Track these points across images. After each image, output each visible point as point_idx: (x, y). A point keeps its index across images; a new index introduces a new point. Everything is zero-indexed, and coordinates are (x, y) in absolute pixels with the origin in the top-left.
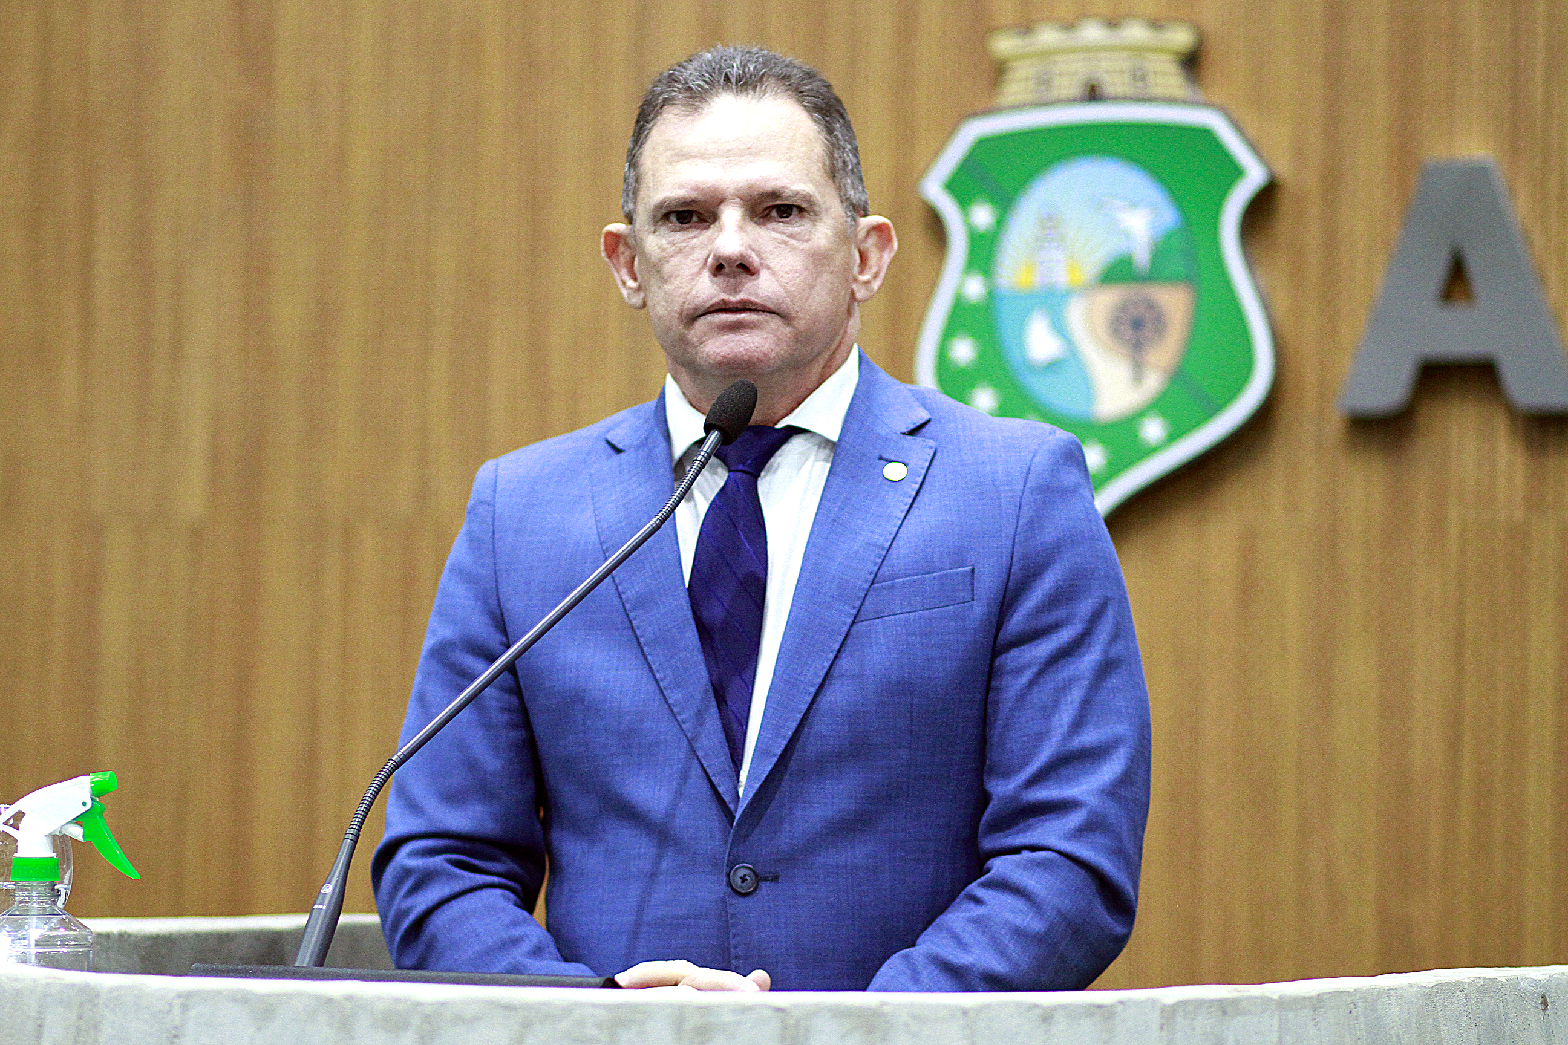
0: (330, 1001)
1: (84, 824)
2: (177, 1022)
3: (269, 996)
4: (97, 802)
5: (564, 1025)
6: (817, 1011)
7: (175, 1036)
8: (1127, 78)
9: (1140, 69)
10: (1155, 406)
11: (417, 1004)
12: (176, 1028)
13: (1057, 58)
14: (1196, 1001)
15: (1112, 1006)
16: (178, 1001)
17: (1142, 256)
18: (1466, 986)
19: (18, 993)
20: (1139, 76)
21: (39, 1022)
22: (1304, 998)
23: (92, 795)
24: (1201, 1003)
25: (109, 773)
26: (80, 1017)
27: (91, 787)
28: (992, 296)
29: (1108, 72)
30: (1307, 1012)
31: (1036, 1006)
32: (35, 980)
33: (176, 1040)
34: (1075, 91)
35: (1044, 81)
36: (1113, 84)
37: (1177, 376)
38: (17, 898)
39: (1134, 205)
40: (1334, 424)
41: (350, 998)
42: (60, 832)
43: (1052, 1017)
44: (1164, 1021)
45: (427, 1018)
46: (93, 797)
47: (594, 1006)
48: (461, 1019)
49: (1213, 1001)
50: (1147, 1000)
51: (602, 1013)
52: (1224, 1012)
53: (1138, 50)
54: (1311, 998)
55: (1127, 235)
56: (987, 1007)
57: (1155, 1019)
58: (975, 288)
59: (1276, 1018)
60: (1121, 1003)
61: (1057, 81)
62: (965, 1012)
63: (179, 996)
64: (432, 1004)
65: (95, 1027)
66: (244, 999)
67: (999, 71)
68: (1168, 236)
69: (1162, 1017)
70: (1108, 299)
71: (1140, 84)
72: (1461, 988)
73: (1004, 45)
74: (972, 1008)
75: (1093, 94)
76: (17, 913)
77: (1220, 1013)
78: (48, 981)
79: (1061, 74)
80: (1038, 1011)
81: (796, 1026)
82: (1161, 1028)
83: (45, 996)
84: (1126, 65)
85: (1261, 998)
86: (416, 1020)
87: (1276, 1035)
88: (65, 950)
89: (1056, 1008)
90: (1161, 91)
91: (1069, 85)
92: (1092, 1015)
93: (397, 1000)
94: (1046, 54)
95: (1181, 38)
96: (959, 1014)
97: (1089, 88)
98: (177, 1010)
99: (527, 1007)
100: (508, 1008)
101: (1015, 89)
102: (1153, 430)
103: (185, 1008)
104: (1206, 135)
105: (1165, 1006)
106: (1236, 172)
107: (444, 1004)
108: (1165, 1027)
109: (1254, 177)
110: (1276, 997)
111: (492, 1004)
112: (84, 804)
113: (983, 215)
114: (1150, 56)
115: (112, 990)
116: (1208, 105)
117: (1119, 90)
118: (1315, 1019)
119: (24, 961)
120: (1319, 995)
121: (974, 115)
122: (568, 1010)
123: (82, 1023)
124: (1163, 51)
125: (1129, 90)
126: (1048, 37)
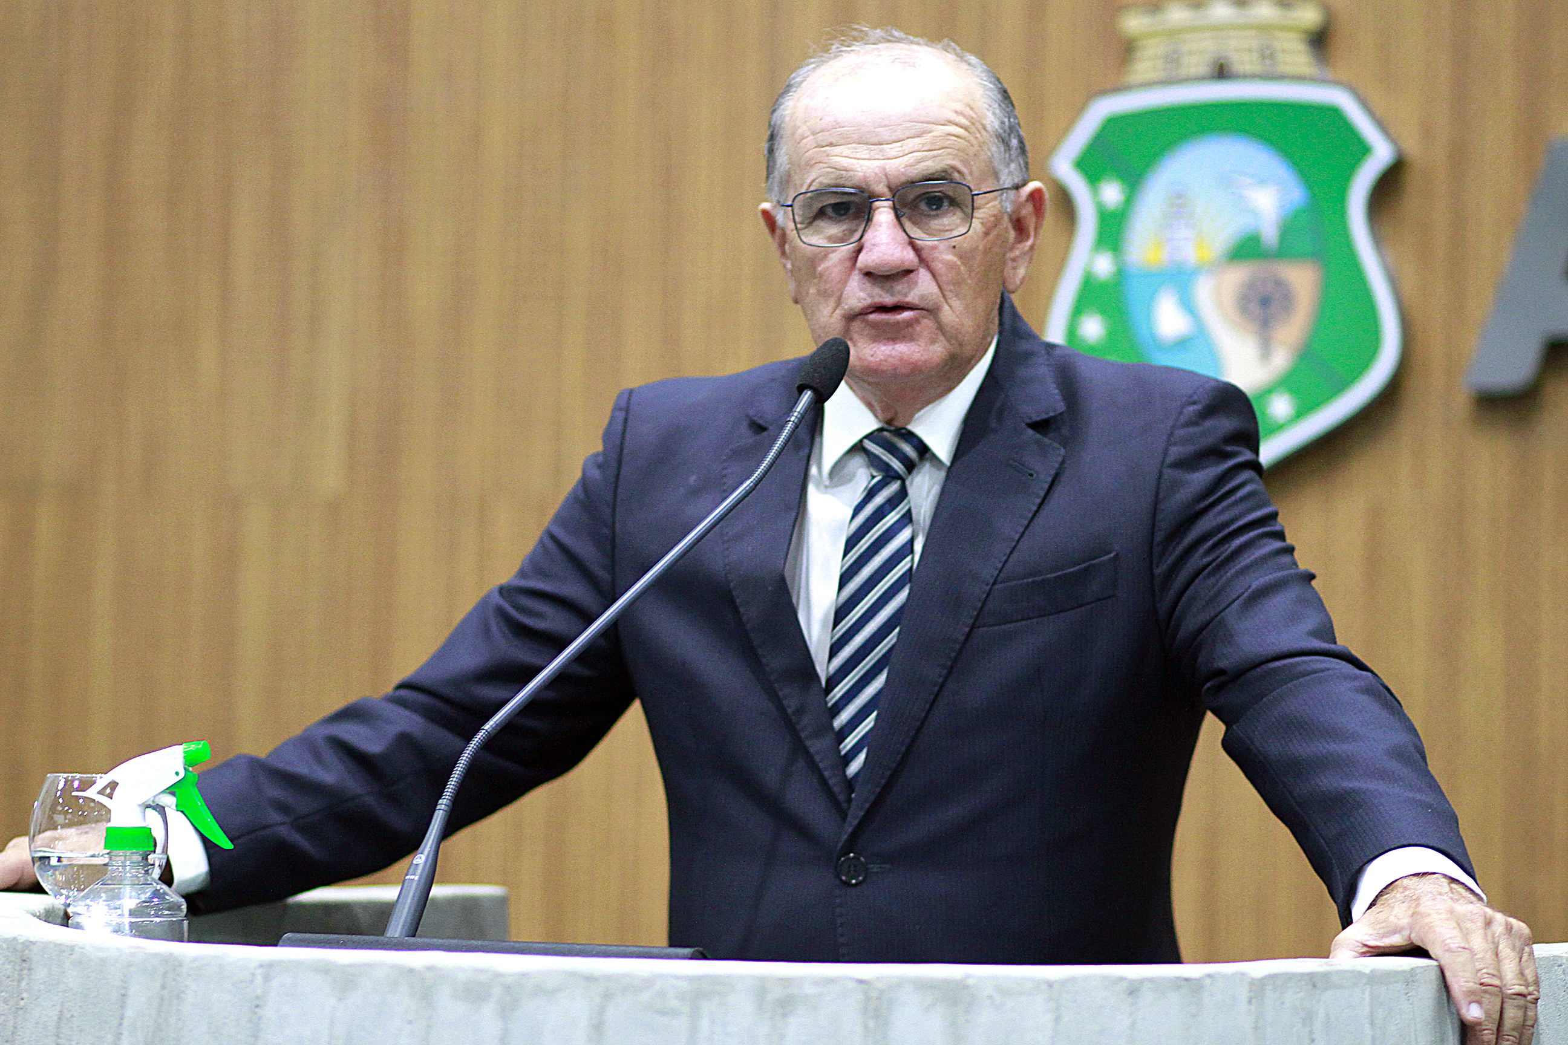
0: (411, 971)
1: (177, 794)
2: (259, 992)
3: (350, 966)
4: (190, 772)
5: (645, 997)
6: (900, 983)
7: (257, 1006)
8: (1255, 56)
9: (1268, 48)
10: (1285, 383)
11: (498, 975)
12: (257, 998)
13: (1186, 37)
14: (1287, 974)
15: (1198, 980)
16: (259, 971)
17: (1270, 233)
18: (1564, 961)
19: (103, 962)
20: (1267, 54)
21: (123, 992)
22: (1396, 972)
23: (185, 764)
24: (1290, 977)
25: (202, 742)
26: (163, 987)
27: (184, 757)
28: (1121, 275)
29: (1236, 50)
30: (1400, 986)
31: (1122, 979)
32: (119, 950)
33: (258, 1010)
34: (1203, 69)
35: (1173, 59)
36: (1243, 62)
37: (1305, 354)
38: (110, 868)
39: (1262, 182)
40: (1461, 402)
41: (430, 968)
42: (153, 801)
43: (1138, 990)
44: (1252, 994)
45: (508, 989)
46: (186, 766)
47: (676, 977)
48: (542, 990)
49: (1303, 975)
50: (1236, 974)
51: (684, 985)
52: (1314, 986)
53: (1264, 28)
54: (1404, 971)
55: (1254, 213)
56: (1072, 980)
57: (1244, 993)
58: (1104, 266)
59: (1367, 993)
60: (1209, 976)
61: (1186, 60)
62: (1050, 985)
63: (261, 966)
64: (514, 975)
65: (178, 997)
66: (324, 969)
67: (1127, 49)
68: (1296, 214)
69: (1250, 991)
70: (1236, 277)
71: (1268, 62)
72: (1559, 963)
73: (1134, 23)
74: (1056, 981)
75: (1221, 72)
76: (110, 882)
77: (1310, 987)
78: (133, 950)
79: (1190, 53)
80: (1125, 984)
81: (879, 998)
82: (1250, 1002)
83: (129, 965)
84: (1254, 44)
85: (1352, 972)
86: (497, 991)
87: (1367, 1009)
88: (158, 920)
89: (1142, 981)
90: (1289, 69)
91: (1197, 64)
92: (1180, 987)
93: (480, 971)
94: (1173, 33)
95: (1309, 16)
96: (1044, 987)
97: (1217, 68)
98: (259, 980)
99: (608, 978)
100: (589, 979)
101: (1144, 67)
102: (1280, 406)
103: (267, 979)
104: (1333, 115)
105: (1253, 979)
106: (1364, 150)
107: (524, 975)
108: (1254, 1001)
109: (1381, 154)
110: (1367, 971)
111: (573, 974)
112: (177, 774)
113: (1112, 193)
114: (1278, 34)
115: (195, 959)
116: (1337, 83)
117: (1248, 68)
118: (1407, 993)
119: (117, 930)
120: (1412, 969)
121: (1104, 92)
122: (648, 982)
123: (165, 992)
124: (1291, 29)
125: (1257, 68)
126: (1177, 15)
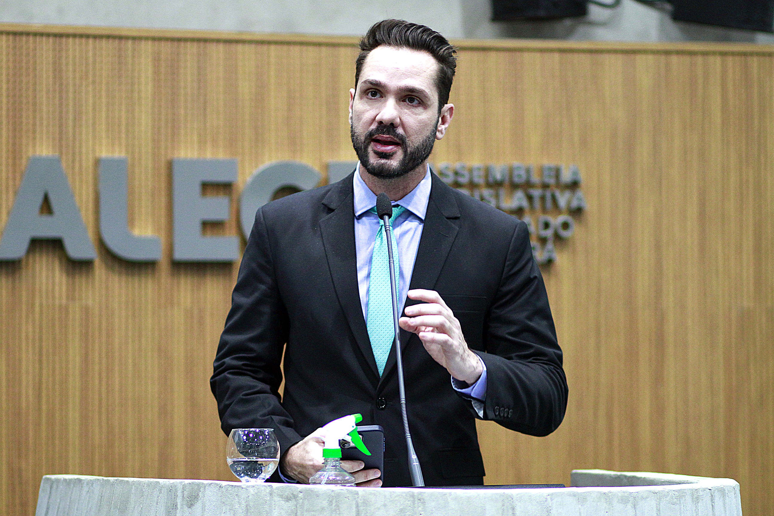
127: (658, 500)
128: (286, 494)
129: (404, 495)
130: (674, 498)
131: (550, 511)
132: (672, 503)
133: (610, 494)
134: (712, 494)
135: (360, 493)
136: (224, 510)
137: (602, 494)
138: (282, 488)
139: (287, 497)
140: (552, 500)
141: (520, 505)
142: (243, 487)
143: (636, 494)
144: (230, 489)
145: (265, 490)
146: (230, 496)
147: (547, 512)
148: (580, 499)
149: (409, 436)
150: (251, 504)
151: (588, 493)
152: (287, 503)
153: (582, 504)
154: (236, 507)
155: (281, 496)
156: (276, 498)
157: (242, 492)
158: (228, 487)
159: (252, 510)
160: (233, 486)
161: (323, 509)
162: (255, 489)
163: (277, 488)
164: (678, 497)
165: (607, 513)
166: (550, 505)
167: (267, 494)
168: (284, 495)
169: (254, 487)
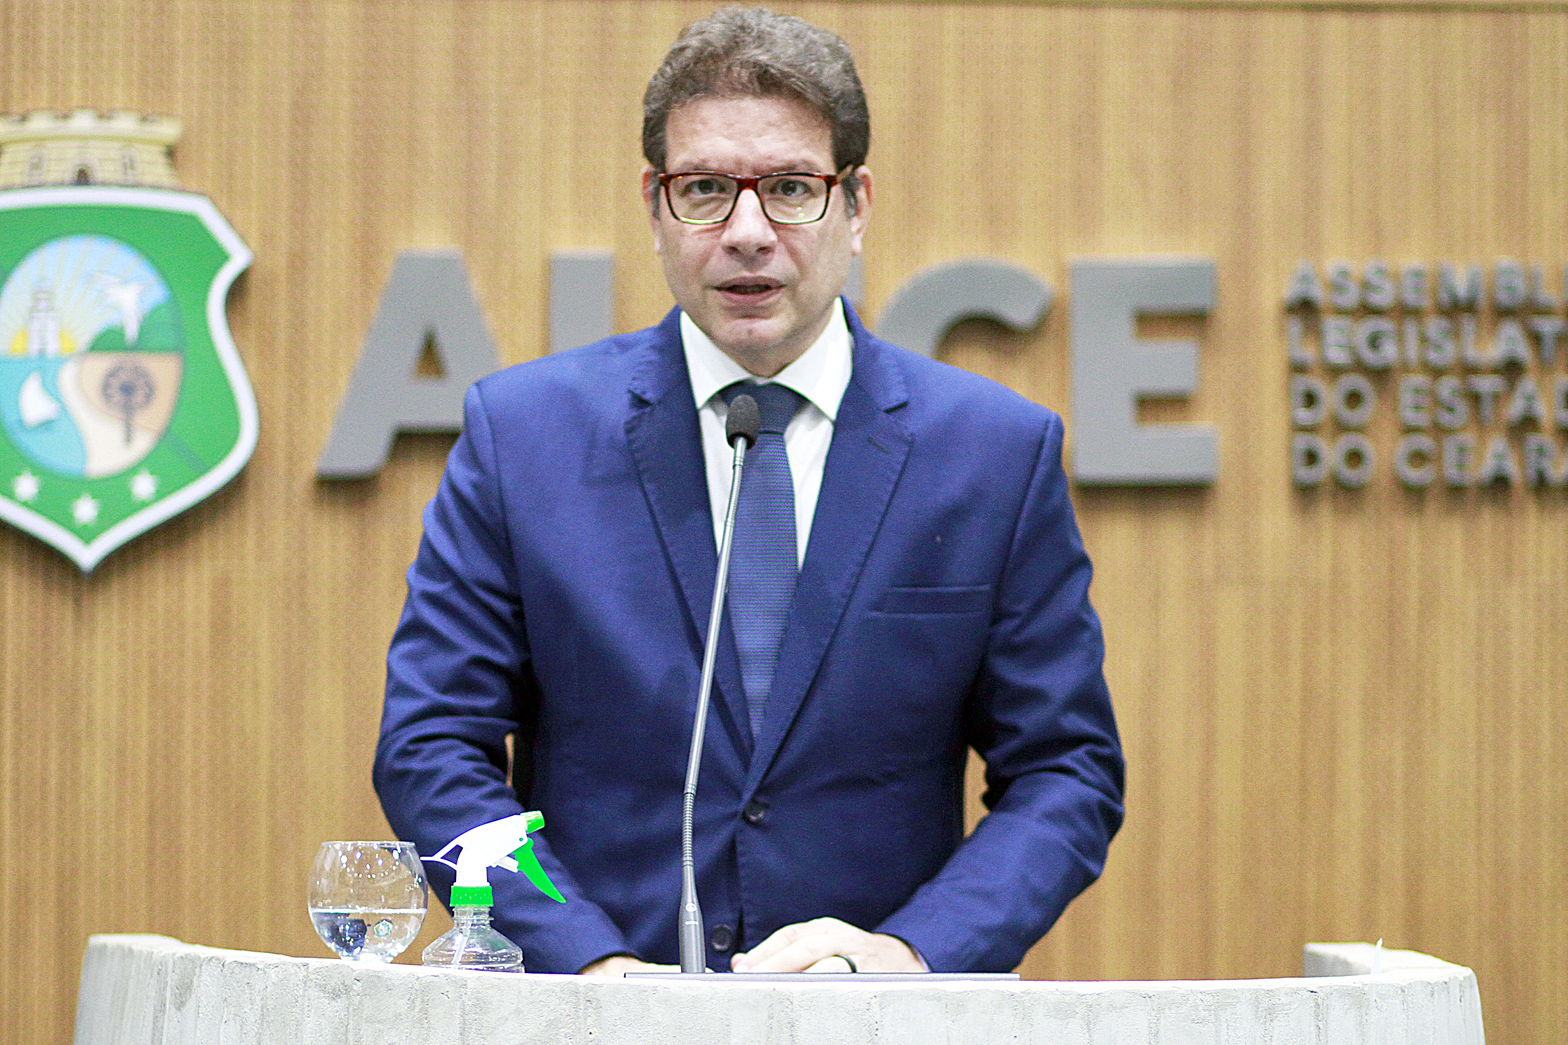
8: (116, 166)
9: (129, 158)
10: (145, 463)
13: (49, 144)
20: (129, 165)
29: (97, 159)
34: (69, 175)
35: (36, 165)
36: (103, 171)
37: (165, 436)
39: (125, 282)
40: (303, 484)
53: (128, 141)
55: (117, 308)
61: (48, 166)
68: (155, 311)
70: (100, 365)
71: (129, 172)
75: (83, 178)
79: (53, 159)
84: (117, 154)
90: (148, 179)
91: (58, 169)
94: (40, 140)
95: (169, 131)
97: (79, 173)
101: (8, 171)
102: (143, 486)
104: (191, 221)
106: (222, 256)
109: (238, 259)
112: (521, 840)
114: (138, 146)
117: (109, 176)
124: (150, 142)
125: (119, 177)
126: (40, 124)
127: (1153, 1013)
128: (333, 984)
129: (558, 989)
130: (1200, 1009)
131: (877, 1032)
132: (1194, 1020)
133: (1028, 998)
134: (1320, 1001)
135: (470, 985)
136: (225, 1016)
137: (1007, 997)
138: (327, 971)
139: (334, 990)
140: (882, 1007)
141: (809, 1017)
142: (259, 966)
143: (1096, 997)
144: (237, 970)
145: (296, 973)
146: (236, 987)
147: (870, 1033)
148: (948, 1006)
149: (688, 863)
150: (270, 1003)
151: (971, 994)
152: (333, 1003)
153: (953, 1018)
154: (246, 1010)
155: (323, 988)
156: (313, 993)
157: (257, 977)
158: (234, 968)
159: (272, 1018)
160: (242, 964)
161: (398, 1016)
162: (279, 972)
163: (317, 971)
164: (1213, 1007)
165: (1016, 1040)
166: (877, 1018)
167: (299, 983)
168: (328, 987)
169: (277, 967)
